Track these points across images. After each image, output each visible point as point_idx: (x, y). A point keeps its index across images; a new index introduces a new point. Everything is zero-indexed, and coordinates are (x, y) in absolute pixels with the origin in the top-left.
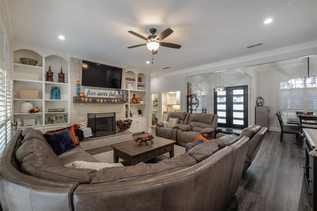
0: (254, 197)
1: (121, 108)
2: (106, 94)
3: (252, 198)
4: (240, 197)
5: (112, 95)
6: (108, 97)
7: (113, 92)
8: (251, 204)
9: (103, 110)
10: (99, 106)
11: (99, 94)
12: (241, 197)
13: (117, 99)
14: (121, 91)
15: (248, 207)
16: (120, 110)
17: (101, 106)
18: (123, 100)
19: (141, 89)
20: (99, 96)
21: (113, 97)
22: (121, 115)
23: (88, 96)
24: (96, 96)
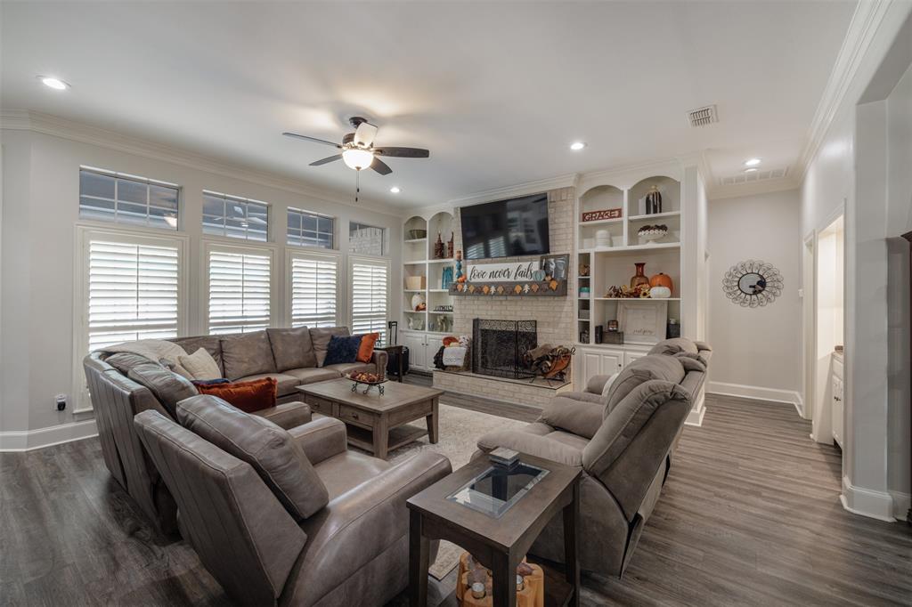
0: (125, 582)
1: (556, 309)
2: (506, 273)
3: (129, 576)
4: (154, 554)
5: (522, 274)
6: (511, 279)
7: (525, 265)
8: (117, 565)
9: (508, 313)
10: (499, 303)
11: (493, 274)
12: (152, 554)
13: (530, 284)
14: (552, 260)
15: (117, 555)
16: (554, 317)
17: (504, 303)
18: (546, 287)
19: (656, 241)
20: (492, 280)
21: (524, 279)
22: (556, 331)
23: (473, 280)
24: (486, 279)
